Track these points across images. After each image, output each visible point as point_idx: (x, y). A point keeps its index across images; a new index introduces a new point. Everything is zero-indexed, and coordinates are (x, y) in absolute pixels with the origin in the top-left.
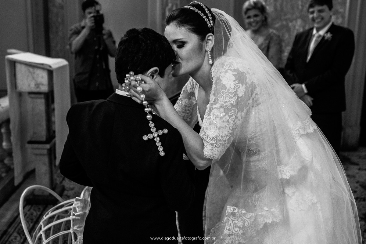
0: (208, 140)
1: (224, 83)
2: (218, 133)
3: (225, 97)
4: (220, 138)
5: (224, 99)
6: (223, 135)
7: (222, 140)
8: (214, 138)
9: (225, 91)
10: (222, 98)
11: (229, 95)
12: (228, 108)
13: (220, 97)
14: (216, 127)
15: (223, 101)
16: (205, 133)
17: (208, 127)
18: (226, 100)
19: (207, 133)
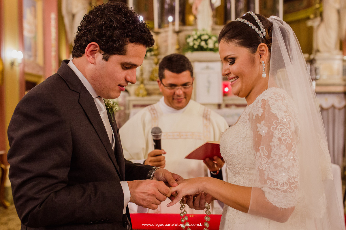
0: (279, 187)
1: (274, 112)
2: (289, 176)
3: (281, 129)
4: (292, 180)
5: (279, 132)
6: (294, 176)
7: (294, 182)
8: (286, 182)
9: (278, 122)
10: (276, 130)
11: (284, 127)
12: (287, 143)
13: (274, 128)
14: (284, 169)
15: (279, 134)
16: (273, 180)
17: (274, 172)
18: (282, 132)
19: (276, 180)
